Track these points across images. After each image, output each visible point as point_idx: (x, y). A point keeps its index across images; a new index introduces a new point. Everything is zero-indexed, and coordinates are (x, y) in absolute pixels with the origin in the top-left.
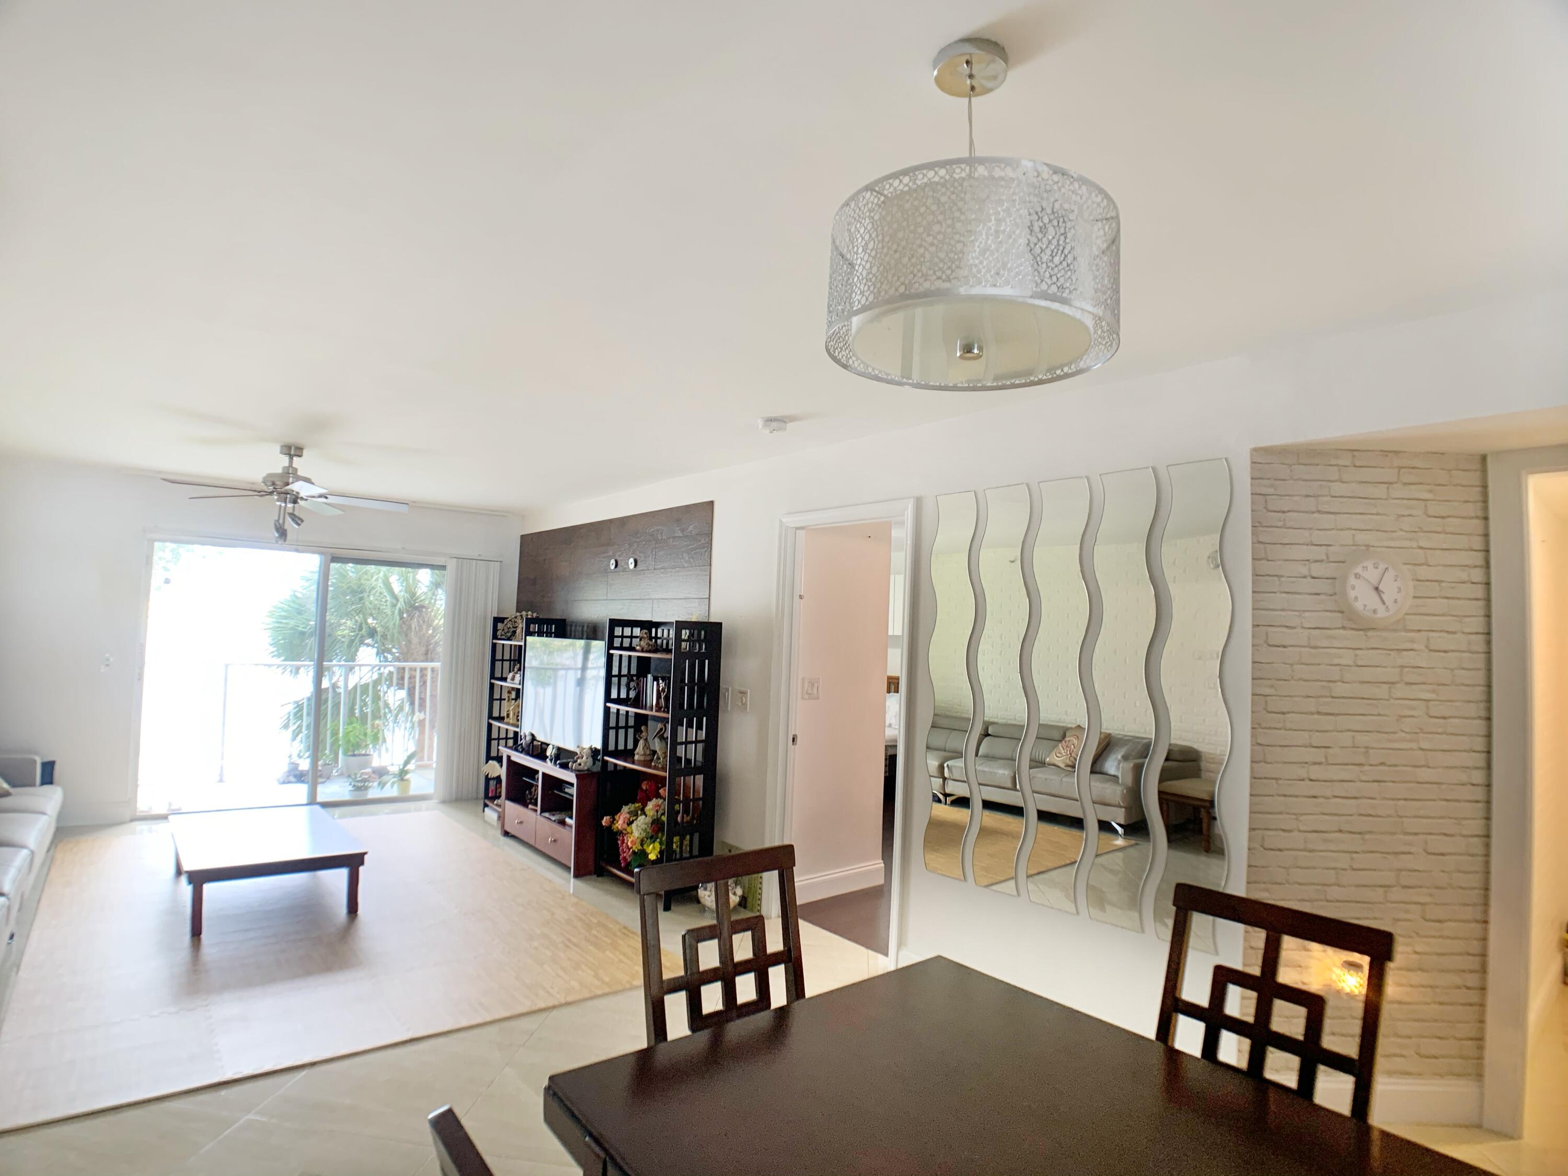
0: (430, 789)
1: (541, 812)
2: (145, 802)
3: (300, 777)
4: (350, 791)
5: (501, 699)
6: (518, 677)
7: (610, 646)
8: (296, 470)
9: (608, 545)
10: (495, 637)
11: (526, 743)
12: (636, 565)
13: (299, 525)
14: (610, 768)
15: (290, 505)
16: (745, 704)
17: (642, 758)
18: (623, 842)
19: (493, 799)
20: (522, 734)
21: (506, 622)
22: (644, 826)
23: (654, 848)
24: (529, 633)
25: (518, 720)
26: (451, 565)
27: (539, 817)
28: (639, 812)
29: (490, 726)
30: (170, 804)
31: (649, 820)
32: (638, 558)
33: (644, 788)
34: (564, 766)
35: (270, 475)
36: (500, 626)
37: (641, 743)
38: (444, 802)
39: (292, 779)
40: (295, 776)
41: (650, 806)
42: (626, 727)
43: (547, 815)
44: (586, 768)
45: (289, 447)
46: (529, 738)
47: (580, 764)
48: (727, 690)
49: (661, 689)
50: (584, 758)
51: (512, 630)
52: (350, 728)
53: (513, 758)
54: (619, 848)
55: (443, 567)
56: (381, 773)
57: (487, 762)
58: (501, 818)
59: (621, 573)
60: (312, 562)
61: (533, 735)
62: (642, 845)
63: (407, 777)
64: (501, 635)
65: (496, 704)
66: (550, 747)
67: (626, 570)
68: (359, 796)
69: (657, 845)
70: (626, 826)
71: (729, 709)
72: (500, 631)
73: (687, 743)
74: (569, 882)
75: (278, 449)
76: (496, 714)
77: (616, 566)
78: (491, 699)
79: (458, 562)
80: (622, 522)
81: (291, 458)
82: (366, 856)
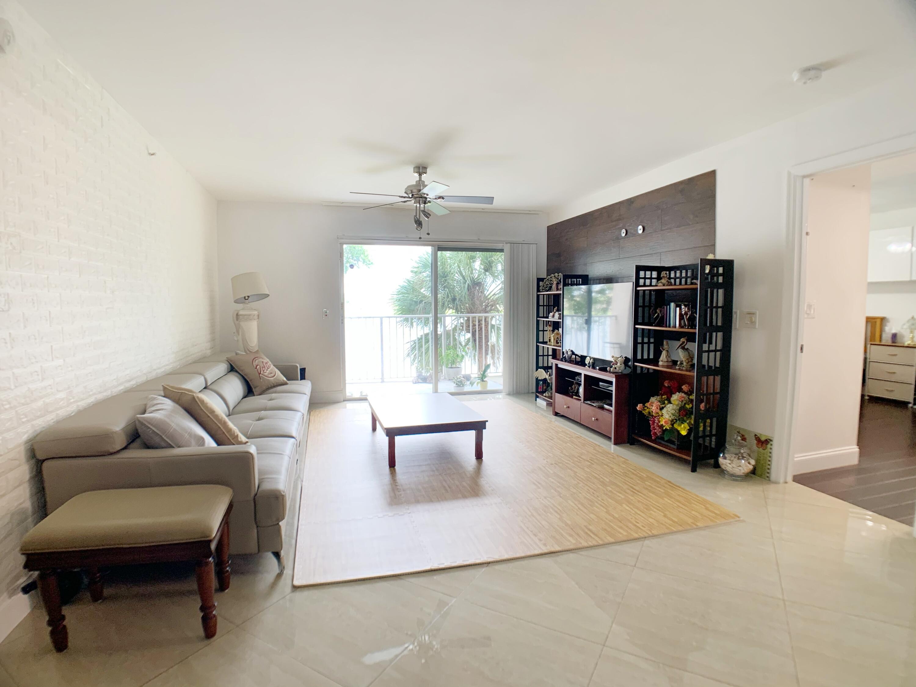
0: (501, 387)
1: (584, 400)
2: (350, 391)
3: (425, 380)
4: (454, 387)
5: (543, 331)
6: (557, 315)
7: (637, 284)
8: (424, 182)
9: (619, 220)
10: (538, 291)
11: (568, 356)
12: (644, 230)
13: (428, 218)
14: (639, 371)
15: (422, 206)
16: (753, 323)
17: (666, 364)
18: (654, 422)
19: (542, 393)
20: (564, 350)
21: (545, 281)
22: (673, 412)
23: (685, 428)
24: (565, 285)
25: (557, 343)
26: (507, 248)
27: (583, 404)
28: (666, 402)
29: (537, 347)
30: (361, 392)
31: (675, 407)
32: (645, 225)
33: (666, 385)
34: (603, 370)
35: (409, 187)
36: (541, 283)
37: (664, 354)
38: (509, 394)
39: (420, 381)
40: (421, 379)
41: (676, 397)
42: (649, 343)
43: (589, 402)
44: (620, 371)
45: (419, 168)
46: (569, 353)
47: (616, 368)
48: (736, 313)
49: (683, 313)
50: (619, 364)
51: (550, 285)
52: (449, 351)
53: (560, 366)
54: (650, 427)
55: (501, 250)
56: (468, 378)
57: (537, 370)
58: (549, 404)
59: (632, 238)
60: (429, 249)
61: (572, 351)
62: (673, 425)
63: (487, 379)
64: (542, 290)
65: (541, 333)
66: (588, 358)
67: (636, 234)
68: (460, 390)
69: (686, 425)
70: (658, 411)
72: (541, 287)
73: (709, 351)
74: (611, 448)
75: (412, 170)
76: (541, 340)
77: (626, 234)
78: (538, 330)
79: (511, 246)
80: (630, 202)
81: (420, 175)
82: (487, 423)
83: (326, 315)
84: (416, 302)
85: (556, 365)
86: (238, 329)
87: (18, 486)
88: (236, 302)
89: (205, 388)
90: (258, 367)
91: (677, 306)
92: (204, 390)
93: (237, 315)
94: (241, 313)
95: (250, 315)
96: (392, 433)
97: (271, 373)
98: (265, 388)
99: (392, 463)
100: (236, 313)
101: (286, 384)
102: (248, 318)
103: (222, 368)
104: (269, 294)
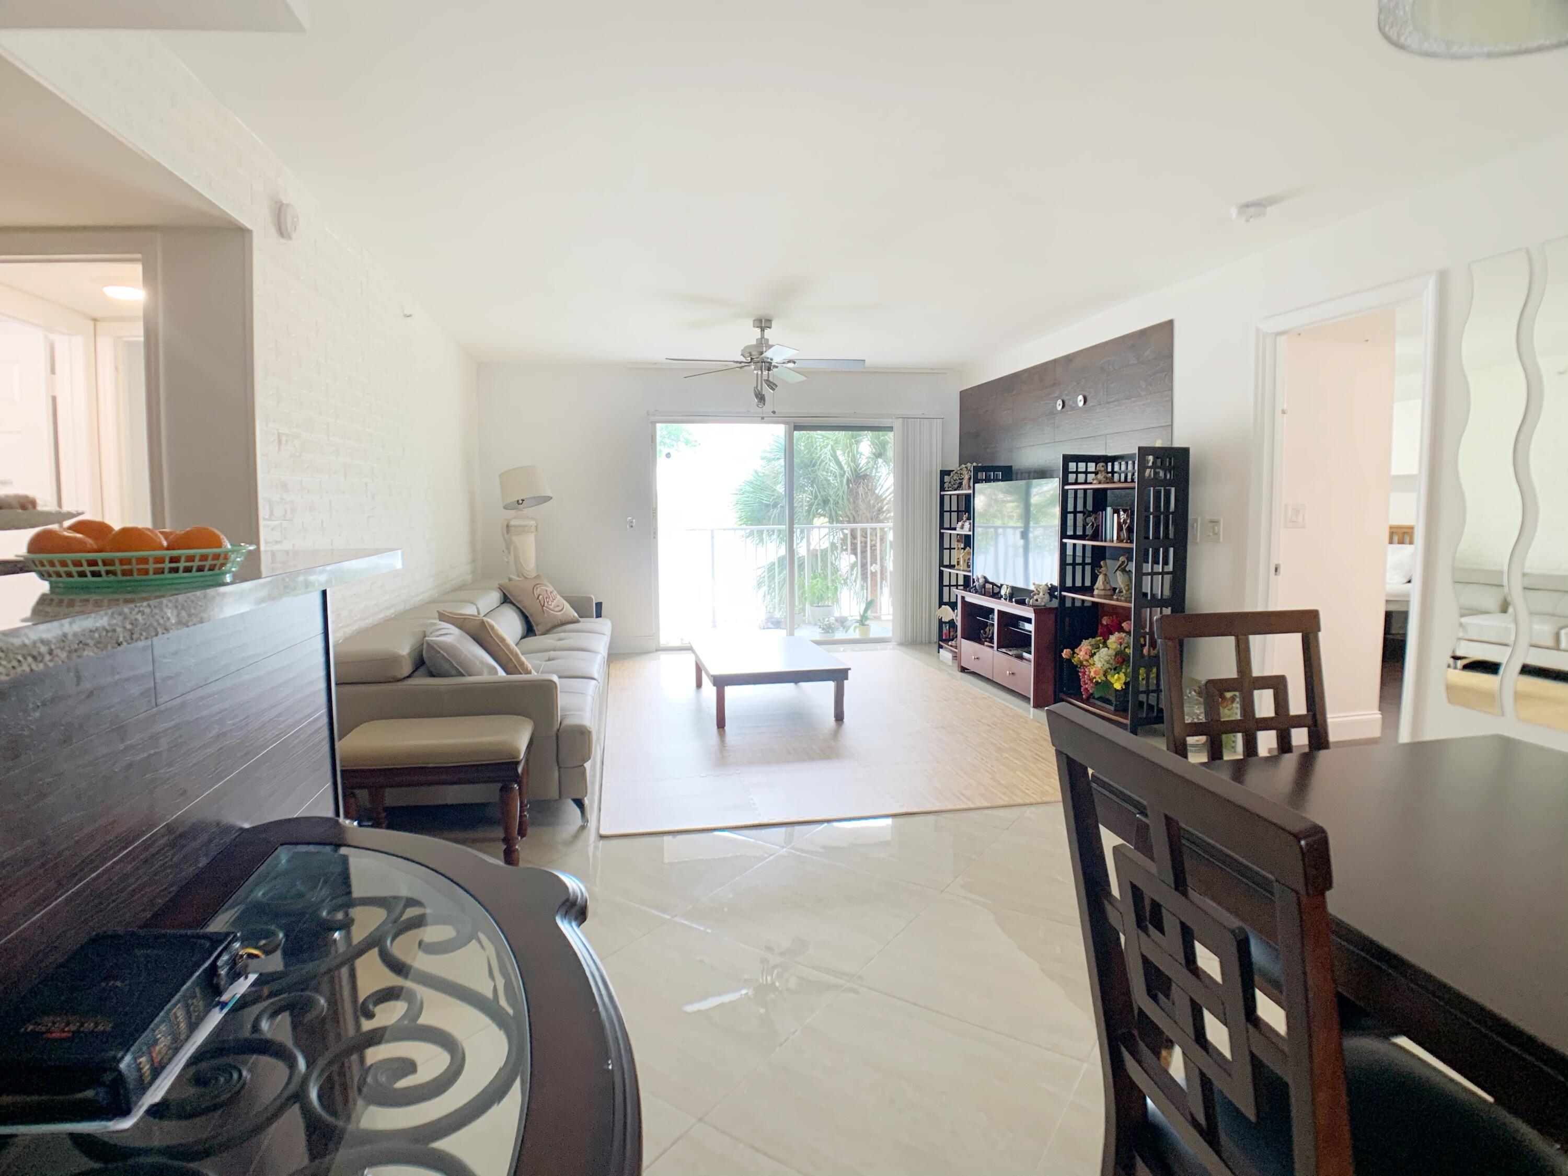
0: (889, 634)
1: (998, 648)
2: (665, 639)
3: (777, 624)
4: (820, 632)
5: (950, 549)
6: (967, 525)
7: (1065, 482)
8: (768, 340)
9: (1054, 385)
10: (942, 489)
11: (979, 585)
12: (1085, 402)
13: (773, 389)
14: (1068, 604)
15: (765, 373)
16: (1216, 534)
17: (1102, 593)
18: (1084, 673)
19: (946, 641)
20: (975, 577)
21: (952, 475)
22: (1107, 658)
23: (1119, 678)
24: (977, 481)
25: (969, 566)
26: (898, 424)
27: (996, 652)
28: (1101, 645)
29: (941, 573)
30: (682, 640)
31: (1112, 652)
32: (1087, 394)
33: (1104, 623)
34: (1021, 602)
35: (746, 347)
36: (947, 478)
37: (1101, 578)
38: (901, 644)
39: (770, 625)
40: (772, 623)
41: (1113, 639)
42: (1083, 564)
43: (1004, 650)
44: (1043, 604)
45: (761, 321)
46: (981, 580)
47: (1037, 600)
48: (1196, 520)
49: (1122, 521)
50: (1041, 594)
51: (959, 481)
52: (814, 581)
53: (968, 599)
54: (1080, 680)
55: (890, 429)
56: (842, 621)
57: (940, 607)
58: (956, 657)
59: (1070, 413)
60: (780, 430)
61: (985, 578)
62: (1105, 675)
63: (867, 622)
64: (948, 488)
65: (946, 552)
66: (1004, 587)
67: (1075, 408)
69: (1122, 675)
70: (1087, 657)
71: (1198, 540)
73: (1153, 574)
74: (1029, 712)
75: (751, 323)
76: (946, 562)
77: (1063, 407)
78: (942, 548)
79: (903, 422)
80: (1068, 360)
81: (763, 330)
82: (849, 671)
83: (632, 527)
84: (767, 506)
85: (963, 598)
86: (508, 545)
88: (505, 508)
90: (540, 598)
91: (1114, 512)
93: (508, 526)
94: (513, 523)
95: (525, 526)
96: (721, 682)
97: (558, 606)
98: (550, 625)
99: (721, 723)
100: (505, 525)
101: (577, 621)
102: (523, 530)
104: (551, 495)
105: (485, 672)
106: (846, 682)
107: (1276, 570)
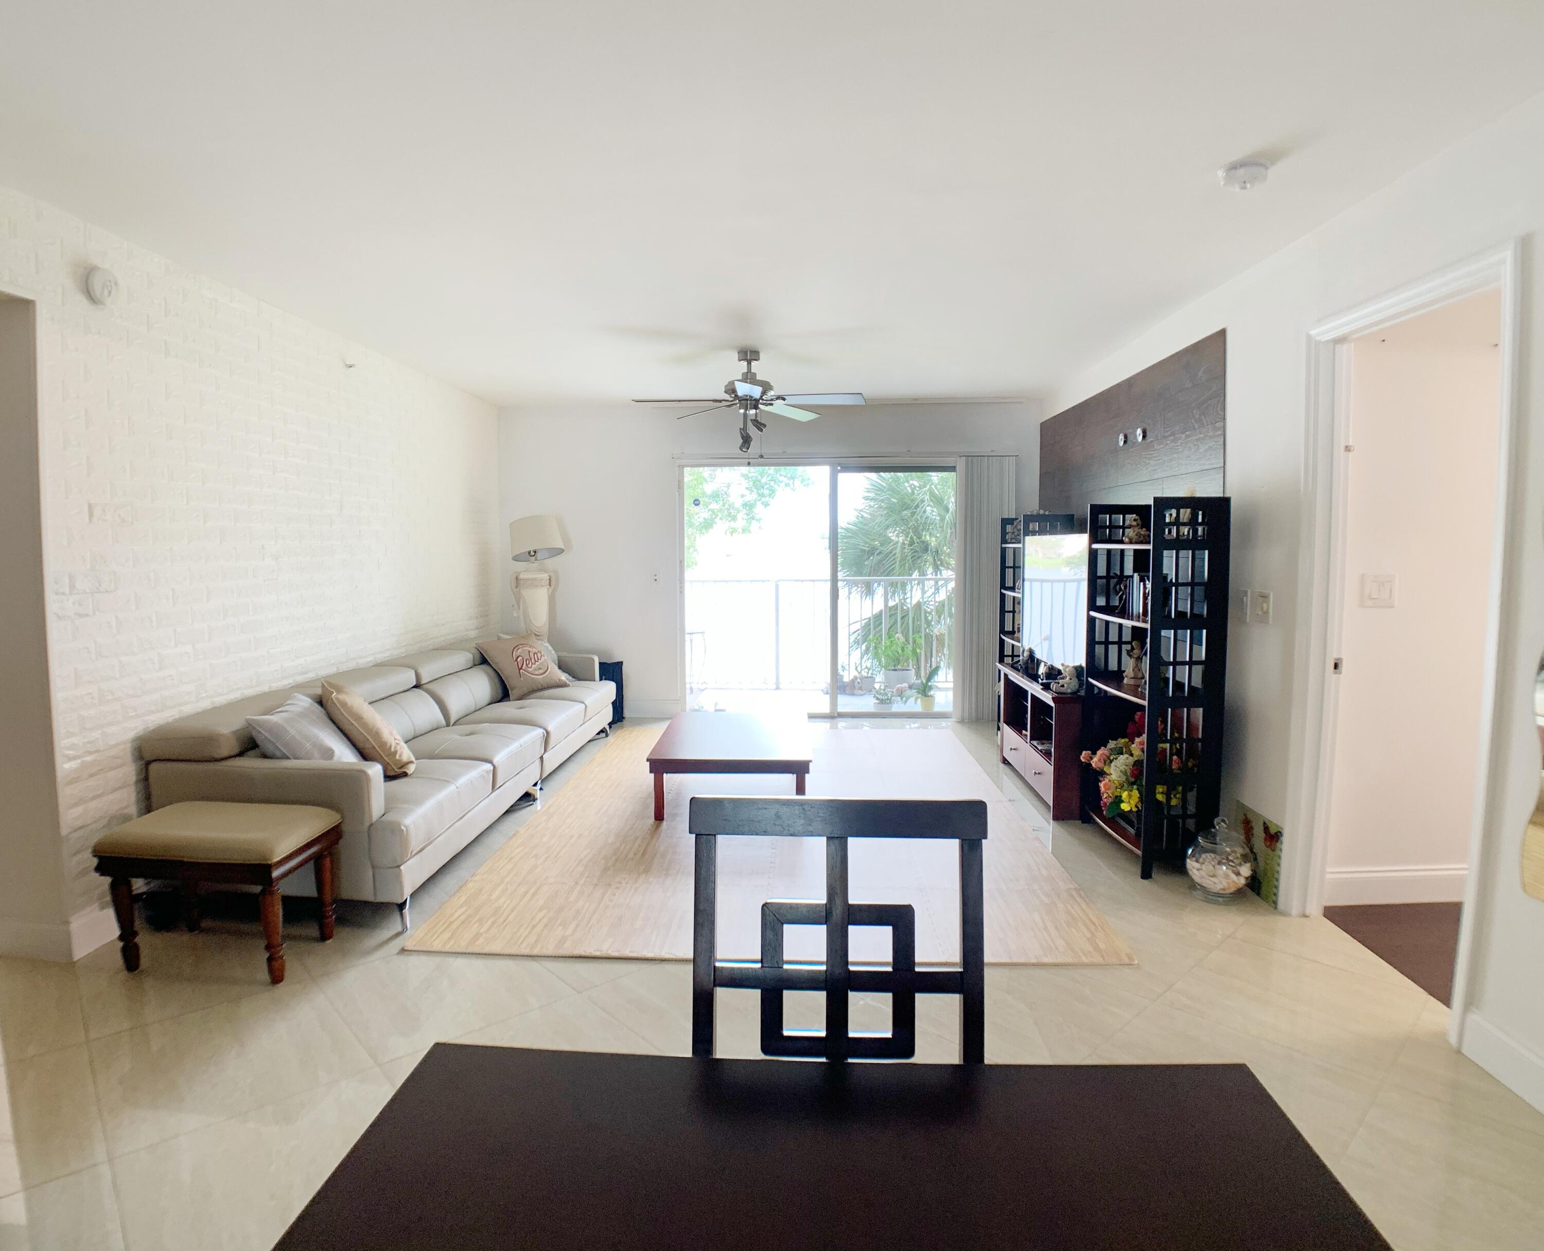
0: (949, 708)
1: (1030, 740)
4: (875, 703)
5: (1012, 612)
7: (1093, 539)
8: (755, 374)
9: (1117, 415)
10: (1004, 541)
11: (1023, 659)
12: (1144, 437)
13: (762, 431)
14: (1096, 691)
16: (1266, 613)
18: (1102, 784)
20: (1021, 649)
21: (1015, 524)
22: (1122, 768)
23: (1131, 797)
24: (1027, 533)
26: (961, 464)
27: (1028, 746)
28: (1123, 750)
29: (1002, 642)
31: (1131, 760)
32: (1145, 427)
33: (1136, 719)
34: (1049, 687)
35: (729, 384)
36: (1009, 528)
38: (962, 721)
41: (1137, 743)
42: (1120, 643)
43: (1035, 743)
44: (1069, 691)
45: (746, 353)
46: (1026, 654)
47: (1063, 686)
50: (1066, 678)
51: (1018, 532)
54: (1100, 791)
55: (952, 469)
57: (999, 681)
58: (1002, 742)
59: (1131, 450)
60: (824, 472)
61: (1029, 651)
62: (1118, 791)
63: (932, 693)
64: (1011, 539)
66: (1042, 666)
67: (1135, 443)
68: (884, 709)
69: (1134, 793)
70: (1105, 765)
71: (1248, 621)
72: (1010, 534)
73: (1176, 663)
74: (1048, 824)
75: (736, 355)
77: (1125, 442)
78: (1003, 611)
79: (969, 460)
80: (1129, 383)
81: (749, 363)
82: (811, 764)
83: (656, 580)
86: (518, 598)
87: (120, 788)
89: (415, 687)
90: (519, 660)
91: (1140, 581)
92: (414, 689)
93: (517, 578)
94: (522, 576)
95: (535, 579)
96: (660, 768)
97: (540, 669)
98: (525, 690)
99: (658, 816)
101: (563, 685)
102: (534, 583)
103: (463, 658)
104: (563, 547)
105: (316, 754)
106: (807, 775)
107: (1336, 666)
